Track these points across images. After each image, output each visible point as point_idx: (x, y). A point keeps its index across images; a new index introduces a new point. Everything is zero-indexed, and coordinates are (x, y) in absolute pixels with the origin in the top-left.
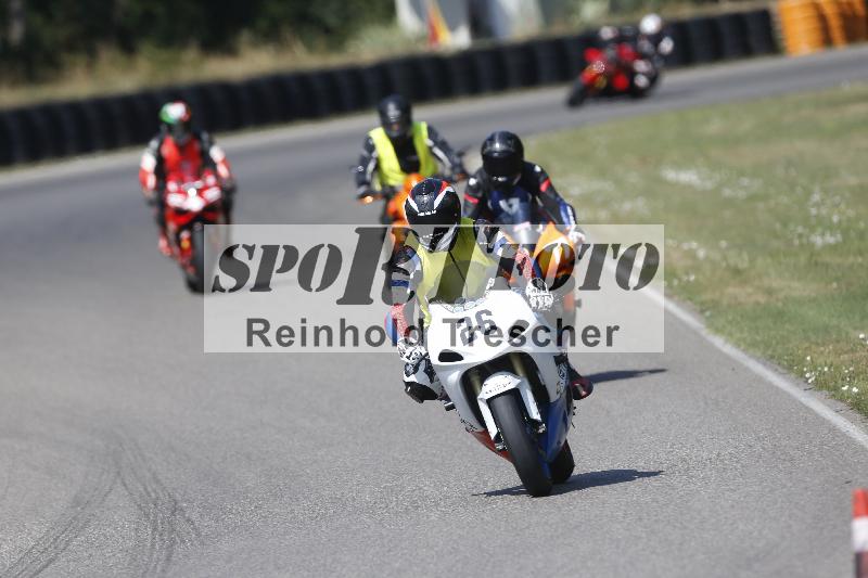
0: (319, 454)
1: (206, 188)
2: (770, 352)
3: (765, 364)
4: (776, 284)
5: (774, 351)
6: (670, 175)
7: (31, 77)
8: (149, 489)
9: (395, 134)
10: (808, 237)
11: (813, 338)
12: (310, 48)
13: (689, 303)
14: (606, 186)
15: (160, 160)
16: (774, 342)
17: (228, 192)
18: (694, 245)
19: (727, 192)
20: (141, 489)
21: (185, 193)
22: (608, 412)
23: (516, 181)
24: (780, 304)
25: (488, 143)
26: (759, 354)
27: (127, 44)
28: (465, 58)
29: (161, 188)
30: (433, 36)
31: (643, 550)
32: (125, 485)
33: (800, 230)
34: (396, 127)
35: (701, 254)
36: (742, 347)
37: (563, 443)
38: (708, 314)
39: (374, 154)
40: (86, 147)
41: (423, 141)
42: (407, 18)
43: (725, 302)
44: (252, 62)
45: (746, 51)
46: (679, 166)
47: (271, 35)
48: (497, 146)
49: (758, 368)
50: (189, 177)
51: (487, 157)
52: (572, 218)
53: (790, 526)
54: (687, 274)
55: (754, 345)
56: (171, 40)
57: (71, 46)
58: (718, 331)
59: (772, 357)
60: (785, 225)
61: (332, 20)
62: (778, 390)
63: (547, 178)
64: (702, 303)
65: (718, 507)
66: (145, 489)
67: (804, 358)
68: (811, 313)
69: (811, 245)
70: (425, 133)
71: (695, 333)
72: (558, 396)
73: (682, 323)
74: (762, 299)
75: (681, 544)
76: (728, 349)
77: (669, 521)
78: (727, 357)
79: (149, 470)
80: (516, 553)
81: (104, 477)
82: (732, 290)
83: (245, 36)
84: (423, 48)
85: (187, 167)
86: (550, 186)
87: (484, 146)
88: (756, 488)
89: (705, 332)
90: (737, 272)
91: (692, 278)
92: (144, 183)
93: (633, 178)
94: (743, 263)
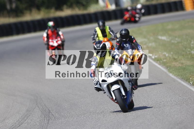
0: (82, 100)
1: (58, 41)
2: (182, 77)
3: (181, 80)
4: (183, 62)
5: (183, 77)
6: (160, 37)
7: (17, 16)
8: (44, 108)
9: (101, 29)
10: (191, 51)
11: (192, 74)
12: (80, 9)
13: (164, 66)
14: (146, 40)
15: (48, 35)
16: (183, 75)
17: (63, 42)
18: (165, 53)
19: (173, 41)
20: (42, 108)
21: (53, 42)
22: (146, 90)
23: (128, 40)
24: (184, 66)
25: (121, 31)
26: (180, 77)
27: (39, 8)
28: (114, 11)
29: (48, 41)
30: (107, 6)
31: (154, 121)
32: (38, 107)
33: (189, 50)
34: (101, 27)
35: (167, 55)
36: (176, 76)
37: (131, 100)
38: (168, 68)
39: (97, 33)
40: (29, 31)
41: (108, 30)
42: (101, 3)
43: (172, 66)
44: (66, 12)
45: (177, 10)
46: (162, 36)
47: (71, 6)
48: (123, 32)
49: (180, 81)
50: (54, 39)
51: (121, 34)
52: (141, 48)
53: (187, 116)
54: (164, 60)
55: (179, 75)
56: (48, 7)
57: (26, 9)
58: (171, 72)
59: (183, 78)
60: (186, 49)
61: (84, 3)
62: (184, 86)
63: (135, 39)
64: (167, 66)
65: (171, 112)
66: (43, 108)
67: (190, 79)
68: (191, 68)
69: (191, 53)
70: (108, 28)
71: (166, 73)
72: (129, 90)
73: (163, 71)
74: (180, 65)
75: (163, 120)
76: (173, 76)
77: (160, 115)
78: (173, 78)
79: (44, 103)
80: (126, 122)
81: (34, 105)
82: (174, 63)
83: (65, 7)
84: (105, 9)
85: (54, 36)
86: (136, 41)
87: (120, 32)
88: (179, 107)
89: (168, 73)
90: (175, 59)
91: (165, 61)
92: (44, 40)
93: (152, 38)
94: (176, 57)
